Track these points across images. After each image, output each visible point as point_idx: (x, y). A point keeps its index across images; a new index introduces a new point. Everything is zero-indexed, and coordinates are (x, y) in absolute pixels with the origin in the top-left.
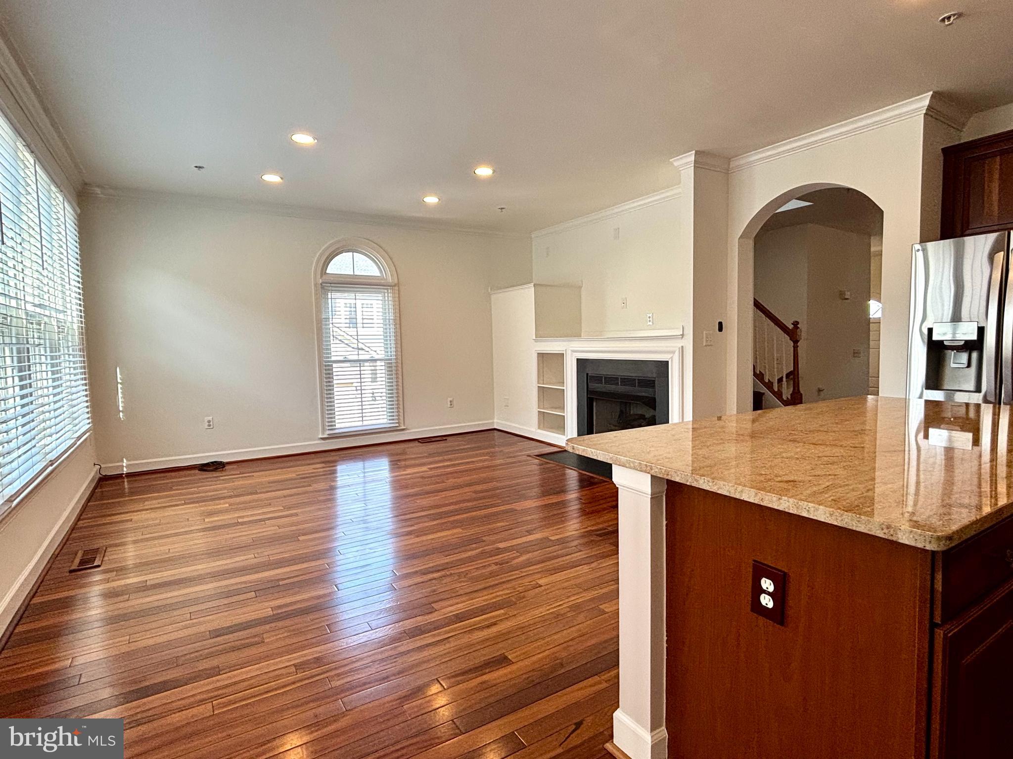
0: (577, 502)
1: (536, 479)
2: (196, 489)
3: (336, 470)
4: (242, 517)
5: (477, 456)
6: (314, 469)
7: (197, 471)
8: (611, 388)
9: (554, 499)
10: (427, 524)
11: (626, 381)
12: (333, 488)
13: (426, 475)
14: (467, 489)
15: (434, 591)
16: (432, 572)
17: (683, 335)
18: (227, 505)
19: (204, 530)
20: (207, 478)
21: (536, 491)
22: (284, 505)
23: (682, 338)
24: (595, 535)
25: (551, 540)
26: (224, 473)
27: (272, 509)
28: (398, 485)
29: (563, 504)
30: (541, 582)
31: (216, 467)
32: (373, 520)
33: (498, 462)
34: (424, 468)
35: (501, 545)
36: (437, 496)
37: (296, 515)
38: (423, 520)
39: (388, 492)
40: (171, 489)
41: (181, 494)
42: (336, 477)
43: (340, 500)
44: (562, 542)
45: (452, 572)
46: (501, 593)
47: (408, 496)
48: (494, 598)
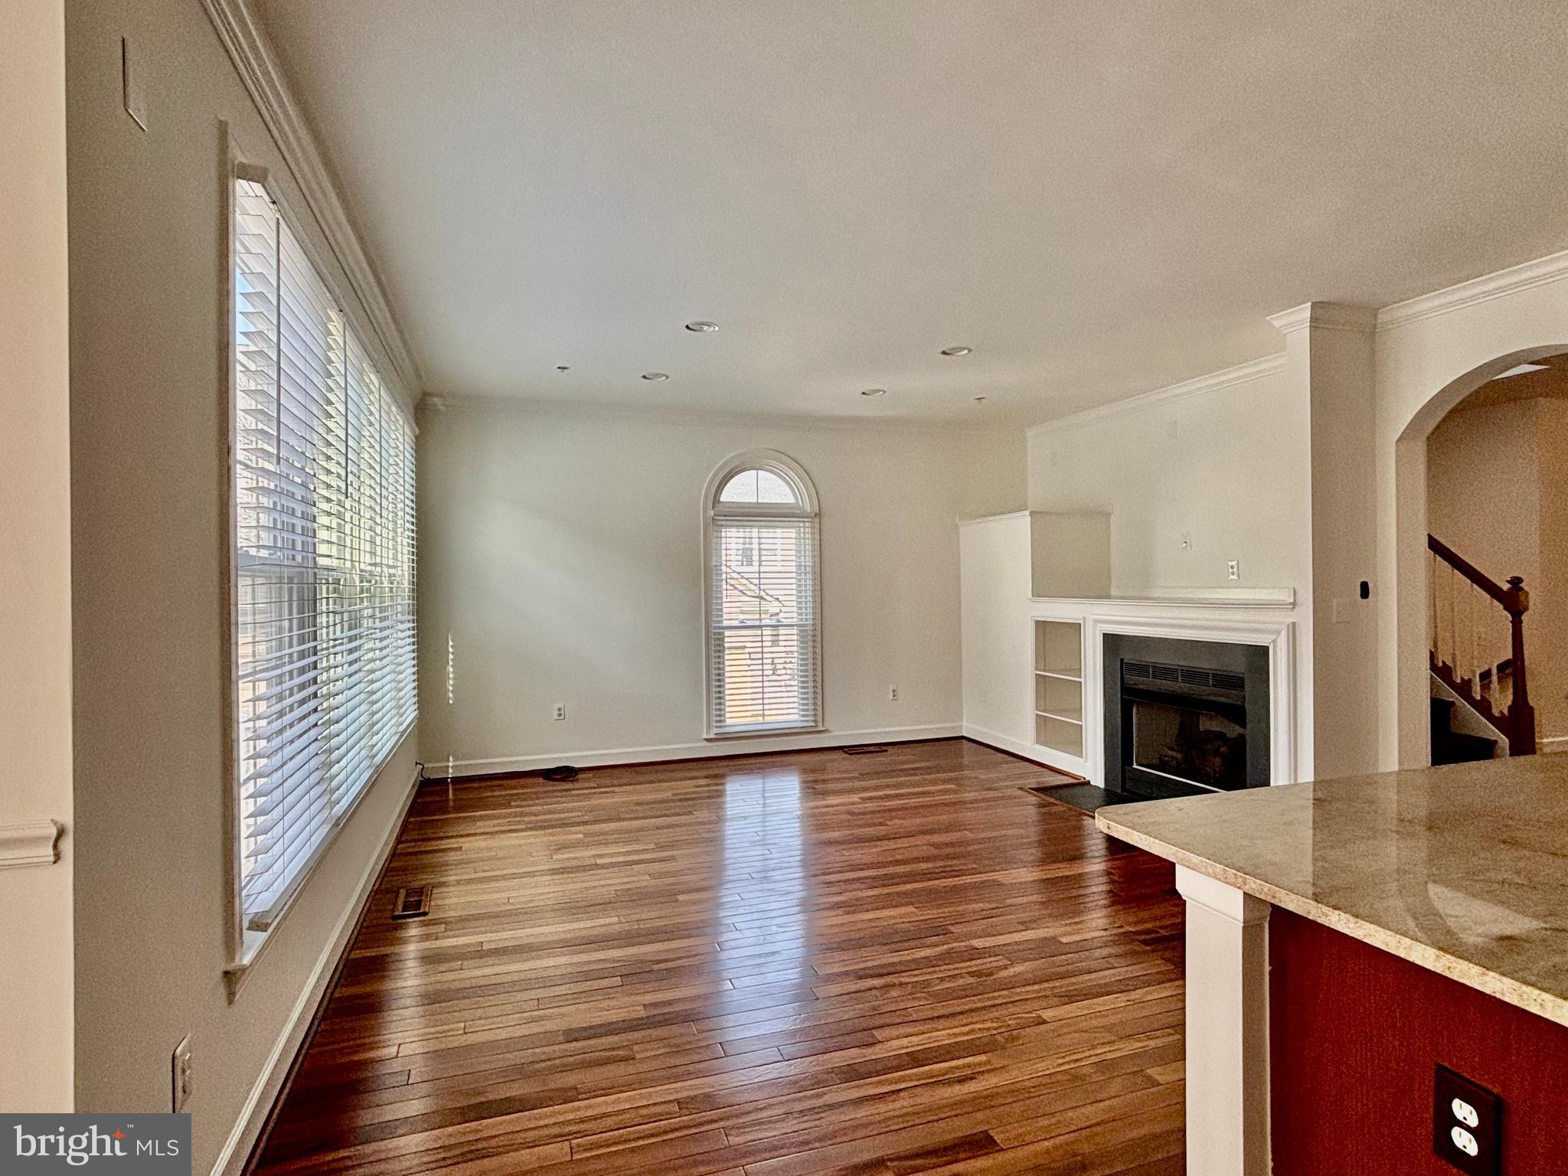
0: (1104, 879)
1: (1032, 833)
2: (540, 808)
3: (724, 790)
4: (600, 856)
5: (934, 782)
6: (697, 786)
7: (541, 780)
8: (1165, 685)
9: (1065, 870)
10: (860, 894)
11: (1191, 675)
12: (720, 820)
13: (855, 808)
14: (921, 840)
15: (874, 1009)
16: (871, 976)
17: (1294, 604)
18: (581, 836)
19: (554, 872)
20: (554, 791)
21: (1033, 853)
22: (656, 841)
23: (1294, 608)
24: (1138, 940)
25: (1061, 943)
26: (577, 785)
27: (640, 847)
28: (816, 822)
29: (1078, 880)
30: (1047, 1014)
31: (565, 774)
32: (780, 878)
33: (971, 796)
34: (855, 798)
35: (977, 943)
36: (876, 846)
37: (672, 858)
38: (854, 886)
39: (798, 833)
40: (508, 805)
41: (522, 814)
42: (725, 803)
43: (729, 842)
44: (1081, 947)
45: (902, 980)
46: (981, 1027)
47: (830, 843)
48: (968, 1033)
